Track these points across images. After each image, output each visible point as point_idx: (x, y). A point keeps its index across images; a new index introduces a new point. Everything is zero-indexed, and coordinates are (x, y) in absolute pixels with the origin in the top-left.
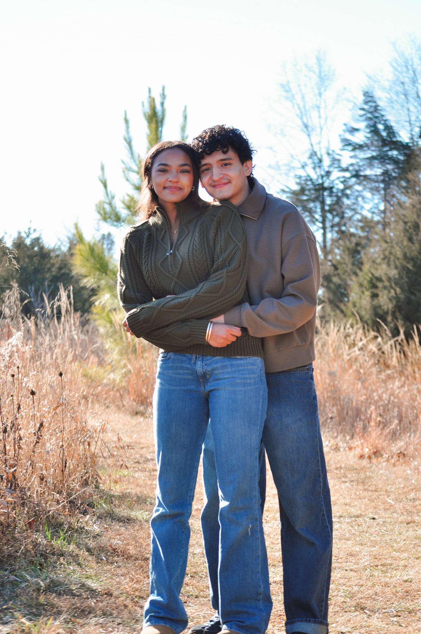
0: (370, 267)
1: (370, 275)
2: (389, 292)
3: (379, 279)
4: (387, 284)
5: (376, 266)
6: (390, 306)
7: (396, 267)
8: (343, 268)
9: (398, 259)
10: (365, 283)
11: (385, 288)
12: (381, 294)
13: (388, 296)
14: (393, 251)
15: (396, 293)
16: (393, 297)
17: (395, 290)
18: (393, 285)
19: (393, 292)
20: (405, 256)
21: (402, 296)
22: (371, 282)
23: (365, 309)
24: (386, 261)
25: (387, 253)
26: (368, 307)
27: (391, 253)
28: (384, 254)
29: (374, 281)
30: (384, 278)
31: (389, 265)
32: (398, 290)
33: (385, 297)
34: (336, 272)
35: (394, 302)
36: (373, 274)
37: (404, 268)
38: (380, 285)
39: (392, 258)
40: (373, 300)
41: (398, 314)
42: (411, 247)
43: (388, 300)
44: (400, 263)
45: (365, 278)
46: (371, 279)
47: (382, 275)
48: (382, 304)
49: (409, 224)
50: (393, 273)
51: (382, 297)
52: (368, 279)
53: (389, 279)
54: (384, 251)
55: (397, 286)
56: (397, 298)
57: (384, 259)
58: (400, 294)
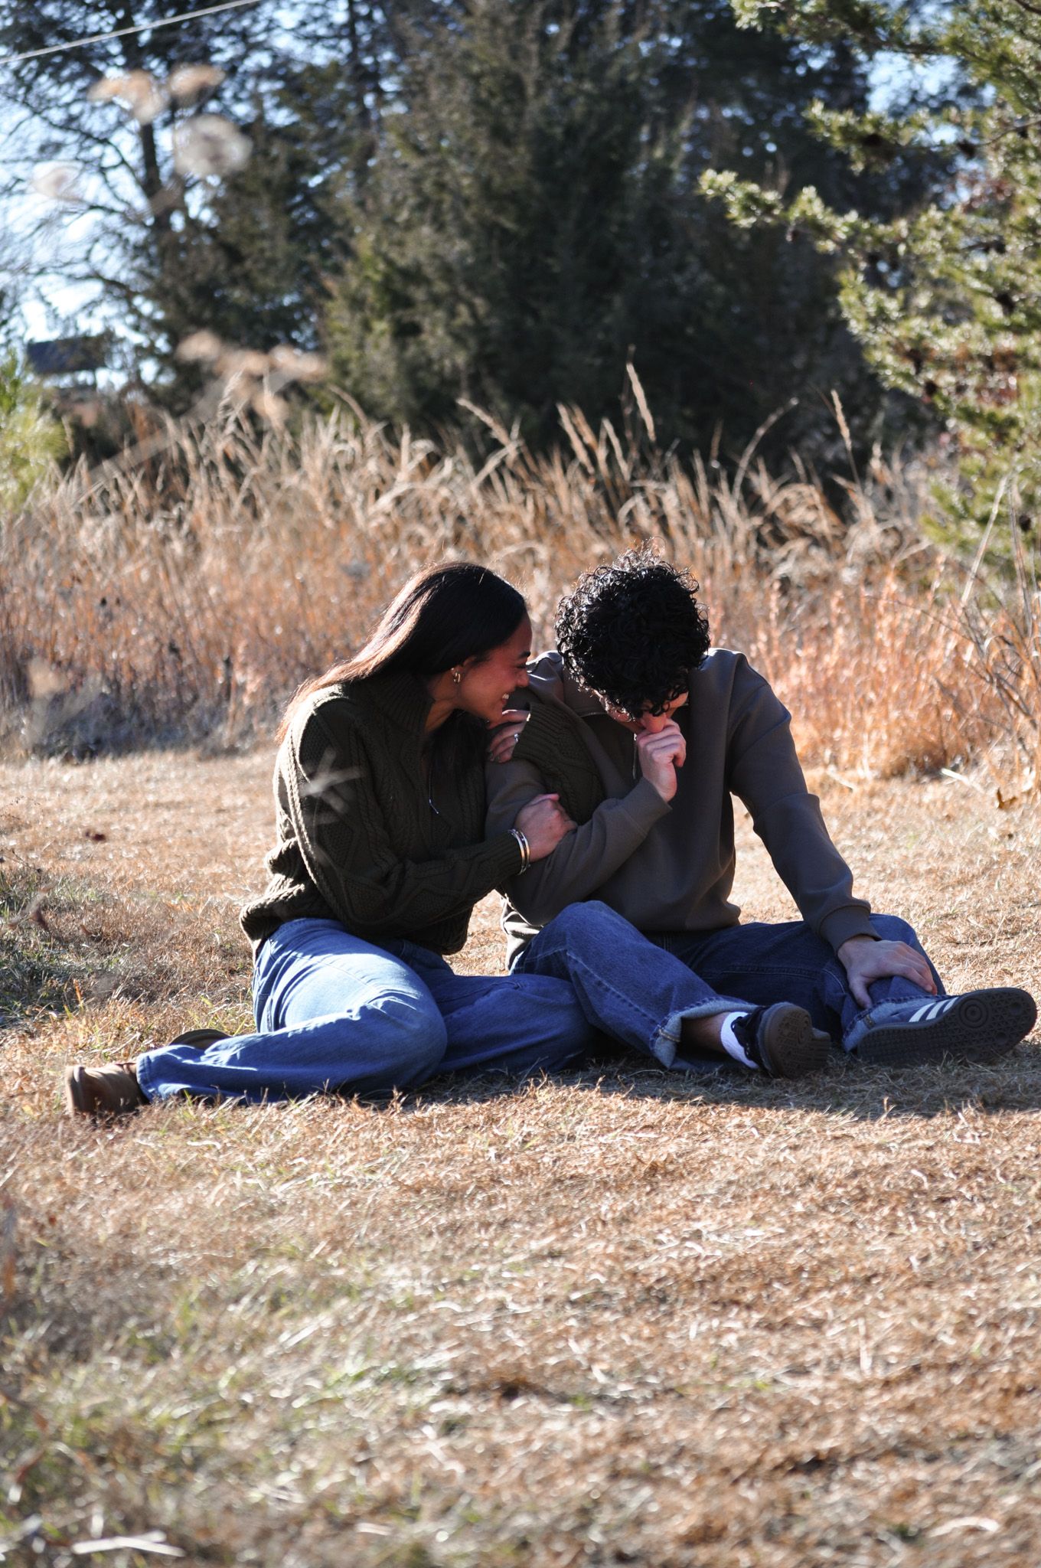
0: (378, 240)
1: (382, 266)
2: (453, 314)
3: (413, 275)
4: (440, 287)
5: (397, 235)
6: (461, 358)
7: (465, 232)
8: (262, 251)
9: (467, 202)
10: (370, 294)
11: (436, 300)
12: (426, 324)
13: (447, 326)
14: (447, 177)
15: (474, 314)
16: (465, 327)
17: (471, 307)
18: (462, 289)
19: (463, 310)
20: (486, 187)
21: (494, 321)
22: (385, 287)
23: (383, 379)
24: (428, 214)
25: (428, 186)
26: (391, 369)
27: (441, 186)
28: (419, 192)
29: (398, 284)
30: (429, 271)
31: (440, 226)
32: (479, 302)
33: (440, 332)
34: (237, 270)
35: (472, 343)
36: (390, 263)
37: (491, 229)
38: (419, 294)
39: (448, 199)
40: (403, 347)
41: (489, 384)
42: (505, 158)
43: (449, 341)
44: (474, 215)
45: (367, 278)
46: (387, 279)
47: (422, 258)
48: (434, 354)
49: (487, 81)
50: (458, 248)
51: (433, 333)
52: (377, 278)
53: (447, 271)
54: (417, 181)
55: (477, 294)
56: (479, 328)
57: (421, 207)
58: (488, 315)
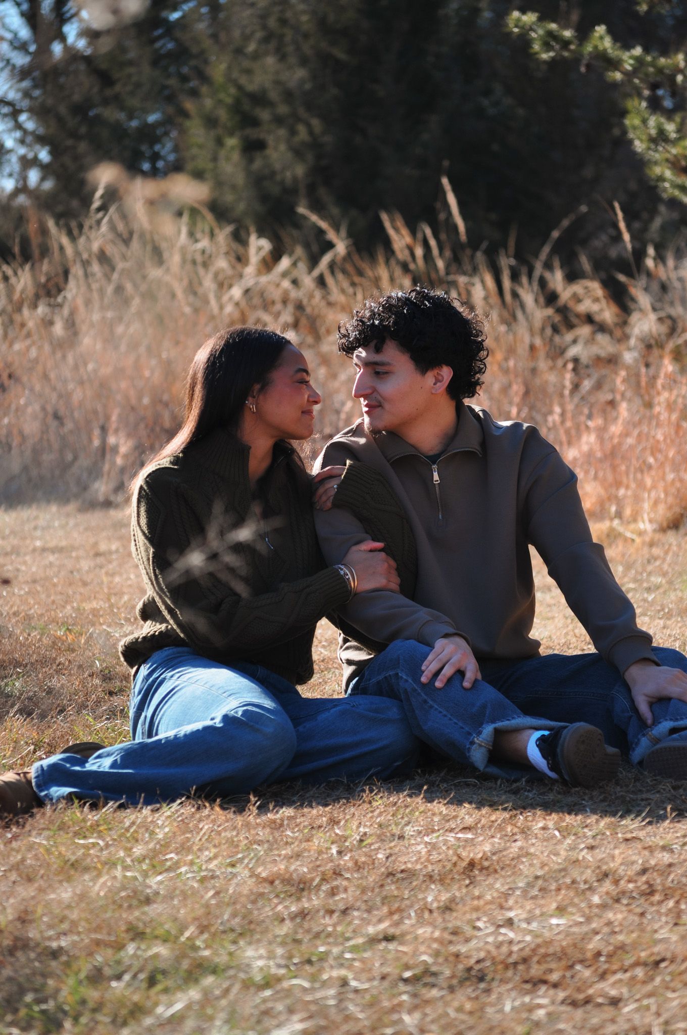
0: (229, 68)
1: (233, 91)
2: (293, 132)
3: (260, 99)
4: (283, 109)
5: (246, 63)
6: (300, 170)
7: (304, 61)
8: (130, 76)
9: (306, 36)
10: (223, 114)
11: (279, 121)
12: (270, 140)
13: (288, 142)
14: (289, 14)
15: (311, 132)
16: (303, 143)
17: (309, 126)
18: (302, 112)
19: (302, 129)
20: (322, 24)
21: (328, 139)
22: (236, 108)
23: (234, 187)
24: (272, 46)
25: (272, 23)
26: (240, 179)
27: (283, 22)
28: (264, 27)
29: (246, 106)
30: (273, 95)
31: (283, 58)
32: (316, 123)
33: (283, 147)
34: (109, 92)
35: (310, 157)
36: (240, 88)
37: (325, 59)
38: (265, 115)
39: (289, 35)
40: (251, 161)
41: (323, 192)
43: (289, 155)
44: (312, 47)
45: (220, 101)
46: (237, 103)
47: (268, 85)
48: (278, 166)
50: (297, 76)
51: (276, 149)
52: (229, 100)
53: (288, 96)
54: (263, 17)
55: (314, 115)
56: (315, 145)
57: (266, 40)
58: (323, 133)
